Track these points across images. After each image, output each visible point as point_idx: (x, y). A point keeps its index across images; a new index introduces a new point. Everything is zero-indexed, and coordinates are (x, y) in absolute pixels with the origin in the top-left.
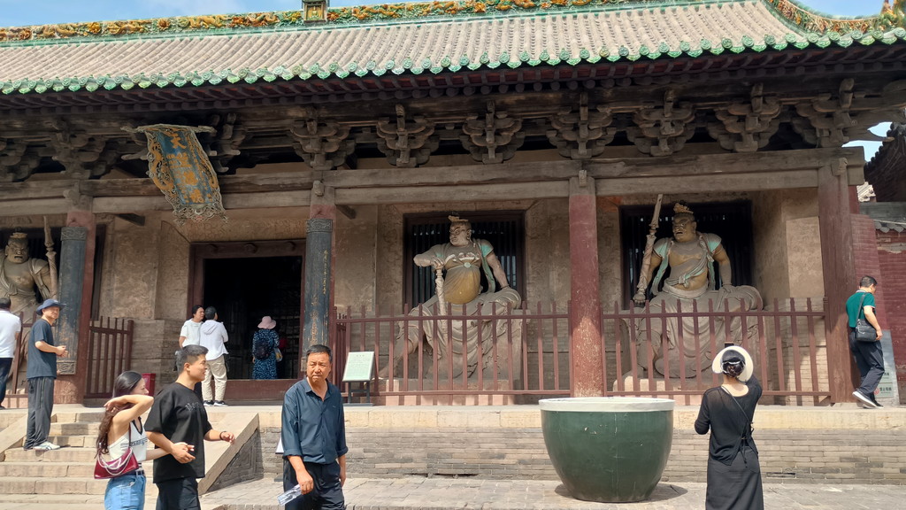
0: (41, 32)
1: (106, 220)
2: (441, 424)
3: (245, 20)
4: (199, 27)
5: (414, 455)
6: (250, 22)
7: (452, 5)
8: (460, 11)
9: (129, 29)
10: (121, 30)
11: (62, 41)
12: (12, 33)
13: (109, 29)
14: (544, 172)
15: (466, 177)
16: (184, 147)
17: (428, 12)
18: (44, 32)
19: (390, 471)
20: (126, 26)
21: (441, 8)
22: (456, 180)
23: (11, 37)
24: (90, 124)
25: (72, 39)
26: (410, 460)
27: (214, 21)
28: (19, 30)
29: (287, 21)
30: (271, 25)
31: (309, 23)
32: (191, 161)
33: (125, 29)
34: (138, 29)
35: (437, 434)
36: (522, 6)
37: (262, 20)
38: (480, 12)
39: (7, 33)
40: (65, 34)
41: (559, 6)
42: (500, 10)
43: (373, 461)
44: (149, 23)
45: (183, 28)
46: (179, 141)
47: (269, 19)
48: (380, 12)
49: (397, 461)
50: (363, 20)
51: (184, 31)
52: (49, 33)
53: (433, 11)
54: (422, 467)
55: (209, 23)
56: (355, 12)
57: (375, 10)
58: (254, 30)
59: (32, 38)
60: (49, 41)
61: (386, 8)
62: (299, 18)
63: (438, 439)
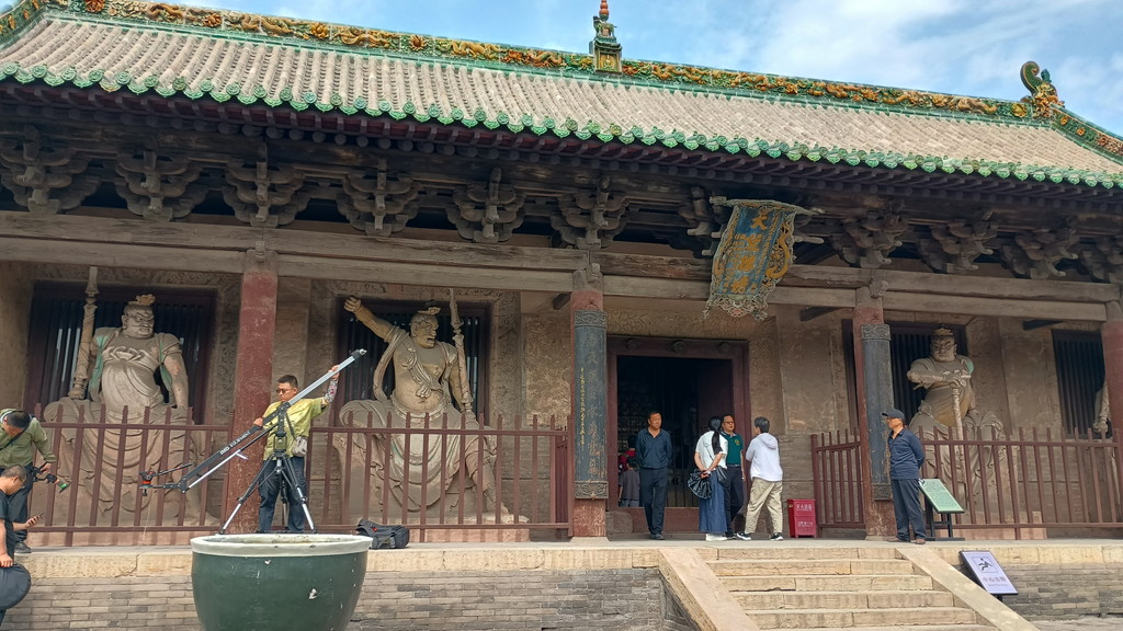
0: (239, 22)
1: (490, 298)
2: (1107, 559)
3: (523, 56)
4: (464, 55)
5: (1086, 594)
6: (530, 59)
7: (762, 80)
8: (770, 88)
9: (369, 40)
10: (359, 41)
11: (270, 40)
12: (190, 15)
13: (340, 36)
14: (1087, 294)
15: (1017, 292)
16: (764, 228)
17: (737, 83)
18: (244, 22)
19: (1067, 611)
20: (366, 36)
21: (752, 82)
22: (1007, 294)
23: (189, 20)
24: (635, 185)
25: (284, 40)
26: (1083, 599)
27: (484, 50)
28: (202, 13)
29: (576, 67)
30: (555, 66)
31: (602, 73)
32: (760, 246)
33: (364, 40)
34: (383, 43)
35: (1105, 571)
36: (835, 95)
37: (545, 59)
38: (793, 93)
39: (184, 14)
40: (276, 32)
41: (869, 101)
42: (813, 94)
43: (1048, 601)
44: (397, 38)
45: (443, 52)
46: (763, 221)
47: (555, 61)
48: (684, 75)
49: (1072, 601)
50: (663, 80)
51: (444, 56)
52: (250, 25)
53: (742, 83)
54: (1095, 606)
55: (478, 51)
56: (655, 69)
57: (677, 71)
58: (534, 69)
59: (223, 27)
60: (249, 36)
61: (689, 70)
62: (590, 65)
63: (1107, 576)
